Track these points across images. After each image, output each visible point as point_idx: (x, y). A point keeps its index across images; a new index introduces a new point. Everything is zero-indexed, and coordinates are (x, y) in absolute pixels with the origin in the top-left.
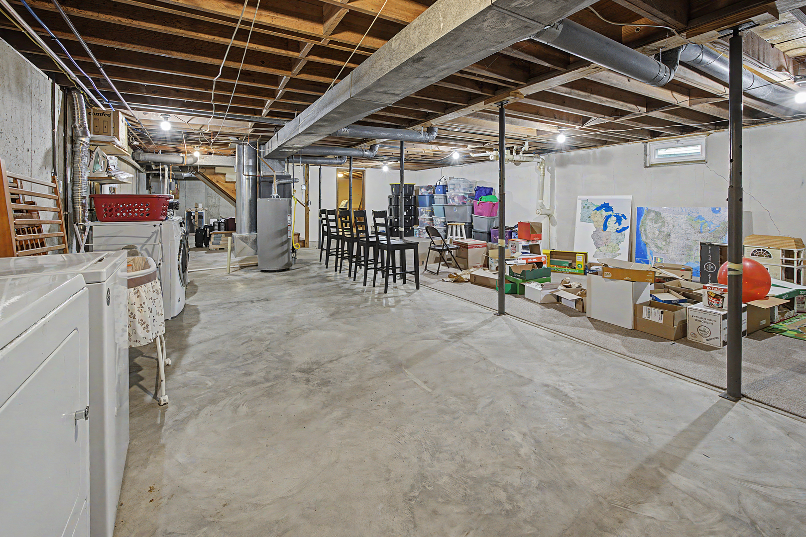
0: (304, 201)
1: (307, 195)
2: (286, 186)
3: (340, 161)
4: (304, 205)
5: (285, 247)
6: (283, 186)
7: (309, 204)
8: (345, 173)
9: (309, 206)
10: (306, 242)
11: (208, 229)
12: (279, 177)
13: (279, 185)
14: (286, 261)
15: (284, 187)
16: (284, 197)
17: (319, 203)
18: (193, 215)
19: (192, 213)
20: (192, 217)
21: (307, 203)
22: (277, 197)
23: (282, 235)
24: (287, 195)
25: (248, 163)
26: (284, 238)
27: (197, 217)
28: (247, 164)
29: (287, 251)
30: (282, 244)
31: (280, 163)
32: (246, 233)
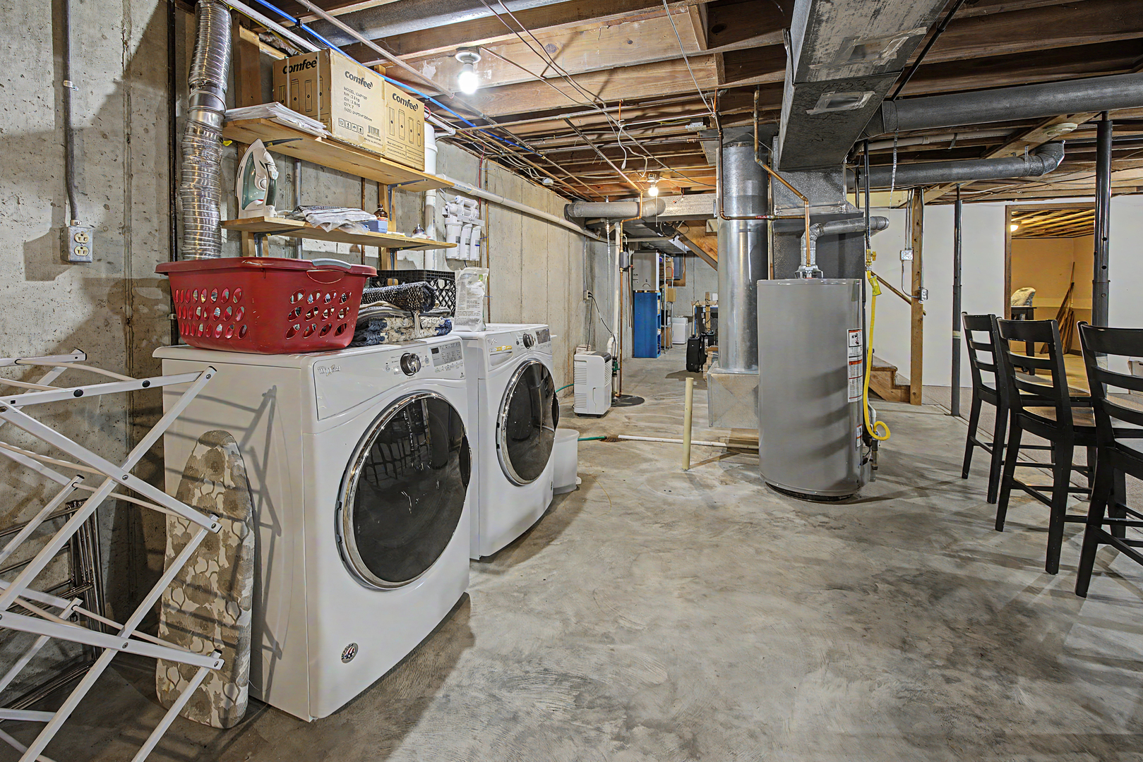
0: (908, 290)
1: (917, 274)
2: (848, 242)
3: (1036, 165)
4: (910, 299)
5: (838, 430)
6: (836, 244)
7: (924, 296)
8: (1024, 222)
9: (923, 302)
10: (912, 391)
11: (706, 341)
12: (818, 219)
13: (822, 240)
14: (841, 474)
15: (842, 248)
16: (841, 275)
17: (955, 294)
18: (704, 311)
19: (702, 308)
20: (703, 314)
21: (918, 295)
22: (815, 274)
23: (827, 392)
24: (849, 268)
25: (745, 190)
26: (835, 402)
27: (708, 315)
28: (742, 194)
29: (847, 440)
30: (830, 419)
31: (827, 177)
32: (738, 369)
